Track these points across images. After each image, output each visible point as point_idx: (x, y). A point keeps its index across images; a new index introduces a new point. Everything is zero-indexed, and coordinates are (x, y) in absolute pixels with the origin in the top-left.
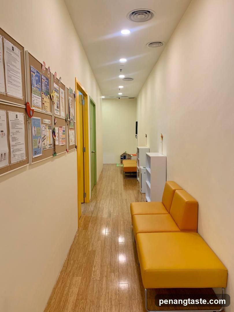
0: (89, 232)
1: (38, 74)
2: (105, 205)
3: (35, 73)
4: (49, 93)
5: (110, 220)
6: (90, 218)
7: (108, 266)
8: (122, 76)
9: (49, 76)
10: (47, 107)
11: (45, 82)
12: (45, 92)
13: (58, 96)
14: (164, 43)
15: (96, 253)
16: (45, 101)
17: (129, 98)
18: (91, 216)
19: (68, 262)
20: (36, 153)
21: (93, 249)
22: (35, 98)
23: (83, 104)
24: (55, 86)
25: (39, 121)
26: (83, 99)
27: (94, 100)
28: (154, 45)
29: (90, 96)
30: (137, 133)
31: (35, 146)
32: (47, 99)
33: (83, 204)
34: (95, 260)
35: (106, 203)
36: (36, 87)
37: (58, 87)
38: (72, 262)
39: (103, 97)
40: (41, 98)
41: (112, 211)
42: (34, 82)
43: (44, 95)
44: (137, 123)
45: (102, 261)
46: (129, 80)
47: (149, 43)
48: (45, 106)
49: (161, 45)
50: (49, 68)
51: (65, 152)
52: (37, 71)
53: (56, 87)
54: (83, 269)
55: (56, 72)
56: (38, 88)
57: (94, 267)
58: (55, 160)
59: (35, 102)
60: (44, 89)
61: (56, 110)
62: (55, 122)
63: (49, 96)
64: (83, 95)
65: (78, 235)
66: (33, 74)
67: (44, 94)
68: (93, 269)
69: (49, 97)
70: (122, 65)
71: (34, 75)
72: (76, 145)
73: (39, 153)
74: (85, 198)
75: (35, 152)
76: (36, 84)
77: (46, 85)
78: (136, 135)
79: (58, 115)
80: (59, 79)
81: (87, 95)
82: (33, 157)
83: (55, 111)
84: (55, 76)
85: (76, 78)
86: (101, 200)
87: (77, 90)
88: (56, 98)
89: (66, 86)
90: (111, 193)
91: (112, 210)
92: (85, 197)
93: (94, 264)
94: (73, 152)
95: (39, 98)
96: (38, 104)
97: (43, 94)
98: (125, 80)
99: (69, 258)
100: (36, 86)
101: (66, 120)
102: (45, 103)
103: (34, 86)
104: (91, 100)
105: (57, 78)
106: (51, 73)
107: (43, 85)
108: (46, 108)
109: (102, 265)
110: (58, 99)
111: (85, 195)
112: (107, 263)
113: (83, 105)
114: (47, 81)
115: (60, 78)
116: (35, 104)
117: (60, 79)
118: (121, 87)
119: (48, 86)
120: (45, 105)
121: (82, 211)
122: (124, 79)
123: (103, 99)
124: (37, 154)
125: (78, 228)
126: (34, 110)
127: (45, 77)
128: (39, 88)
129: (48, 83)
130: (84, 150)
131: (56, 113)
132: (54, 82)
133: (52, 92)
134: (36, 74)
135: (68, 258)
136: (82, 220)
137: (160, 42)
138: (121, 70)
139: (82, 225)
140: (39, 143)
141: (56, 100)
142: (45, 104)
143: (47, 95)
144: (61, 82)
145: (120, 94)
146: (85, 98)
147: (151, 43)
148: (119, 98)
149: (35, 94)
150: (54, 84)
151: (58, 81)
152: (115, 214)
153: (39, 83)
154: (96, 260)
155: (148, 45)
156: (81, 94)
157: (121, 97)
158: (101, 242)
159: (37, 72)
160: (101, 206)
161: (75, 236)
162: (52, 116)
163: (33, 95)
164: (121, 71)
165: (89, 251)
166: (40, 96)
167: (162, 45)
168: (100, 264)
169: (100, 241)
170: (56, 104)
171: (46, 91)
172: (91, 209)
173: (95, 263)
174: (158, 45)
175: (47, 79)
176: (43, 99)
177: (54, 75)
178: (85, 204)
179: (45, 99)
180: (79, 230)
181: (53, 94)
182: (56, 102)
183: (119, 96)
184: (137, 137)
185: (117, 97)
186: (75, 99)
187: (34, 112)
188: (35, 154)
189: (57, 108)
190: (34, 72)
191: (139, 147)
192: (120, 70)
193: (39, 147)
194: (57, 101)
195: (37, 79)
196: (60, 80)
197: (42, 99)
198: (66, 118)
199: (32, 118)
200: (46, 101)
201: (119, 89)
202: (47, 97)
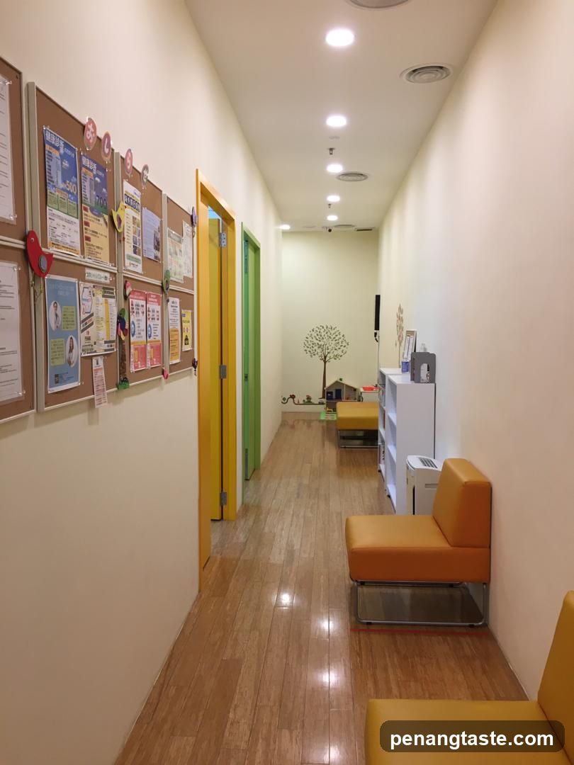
0: (229, 604)
1: (69, 152)
2: (280, 527)
3: (58, 149)
4: (106, 208)
5: (291, 571)
6: (234, 562)
7: (275, 709)
8: (335, 168)
9: (107, 160)
10: (101, 249)
11: (95, 176)
12: (94, 205)
13: (138, 218)
14: (451, 70)
15: (243, 666)
16: (93, 232)
17: (358, 230)
18: (239, 559)
19: (161, 691)
20: (58, 379)
21: (235, 655)
22: (57, 220)
23: (223, 244)
24: (129, 188)
25: (72, 289)
26: (223, 230)
27: (254, 235)
28: (425, 76)
29: (242, 223)
30: (377, 327)
31: (55, 360)
32: (99, 226)
33: (219, 523)
34: (238, 688)
35: (284, 523)
36: (63, 189)
37: (138, 192)
38: (172, 691)
39: (286, 227)
40: (77, 221)
41: (299, 547)
42: (56, 175)
43: (89, 213)
44: (378, 298)
45: (257, 691)
46: (355, 178)
47: (409, 71)
48: (92, 245)
49: (444, 75)
50: (107, 136)
51: (160, 378)
52: (65, 143)
53: (132, 193)
54: (201, 714)
55: (130, 150)
56: (69, 192)
57: (235, 710)
58: (125, 400)
59: (59, 231)
60: (88, 196)
61: (130, 257)
62: (127, 293)
63: (107, 217)
64: (223, 219)
65: (196, 611)
66: (53, 151)
67: (92, 211)
68: (231, 715)
69: (107, 220)
70: (335, 135)
71: (56, 154)
72: (196, 357)
73: (69, 380)
74: (224, 507)
75: (56, 376)
76: (64, 182)
77: (97, 187)
78: (376, 334)
79: (137, 273)
80: (140, 170)
81: (234, 220)
82: (49, 392)
83: (127, 262)
84: (129, 161)
85: (197, 170)
86: (268, 514)
87: (202, 205)
88: (131, 225)
89: (163, 193)
90: (298, 494)
91: (299, 543)
92: (226, 504)
93: (236, 703)
94: (187, 379)
95: (71, 222)
96: (68, 240)
97: (86, 209)
98: (345, 177)
99: (164, 681)
100: (61, 185)
101: (162, 287)
102: (92, 238)
103: (54, 186)
104: (245, 232)
105: (133, 167)
106: (115, 151)
107: (87, 184)
108: (97, 250)
109: (258, 703)
110: (138, 226)
111: (223, 498)
112: (272, 698)
113: (221, 248)
114: (100, 173)
115: (146, 168)
116: (58, 238)
117: (143, 170)
118: (334, 198)
119: (104, 190)
120: (91, 243)
121: (213, 543)
122: (341, 177)
123: (284, 233)
124: (65, 382)
125: (200, 591)
126: (54, 256)
127: (94, 162)
128: (72, 194)
129: (104, 180)
130: (223, 372)
131: (131, 268)
132: (124, 177)
133: (118, 207)
134: (62, 151)
135: (161, 681)
136: (211, 570)
137: (441, 68)
138: (331, 149)
139: (210, 583)
140: (71, 351)
141: (132, 229)
142: (94, 241)
143: (99, 215)
144: (148, 181)
145: (332, 218)
146: (229, 228)
147: (414, 71)
148: (330, 231)
149: (58, 210)
150: (126, 184)
151: (137, 177)
152: (306, 556)
153: (74, 179)
154: (241, 688)
155: (405, 75)
156: (215, 216)
157: (336, 226)
158: (260, 635)
159: (66, 145)
160: (266, 530)
161: (190, 613)
162: (115, 274)
163: (50, 211)
164: (331, 154)
165: (222, 660)
166: (76, 215)
167: (446, 76)
168: (250, 702)
169: (258, 633)
170: (131, 241)
171: (97, 203)
172: (238, 539)
173: (237, 697)
174: (433, 75)
175: (101, 168)
176: (87, 224)
177: (124, 156)
178: (224, 523)
179: (93, 226)
180: (201, 596)
181: (120, 212)
182: (131, 235)
183: (328, 225)
184: (377, 337)
185: (323, 227)
186: (195, 229)
187: (54, 262)
188: (57, 382)
189: (135, 253)
190: (57, 145)
191: (385, 371)
192: (329, 151)
193: (70, 363)
194: (135, 233)
195: (67, 165)
196: (145, 172)
197: (84, 224)
198: (164, 282)
199: (48, 280)
200: (96, 233)
201: (330, 205)
202: (101, 220)
